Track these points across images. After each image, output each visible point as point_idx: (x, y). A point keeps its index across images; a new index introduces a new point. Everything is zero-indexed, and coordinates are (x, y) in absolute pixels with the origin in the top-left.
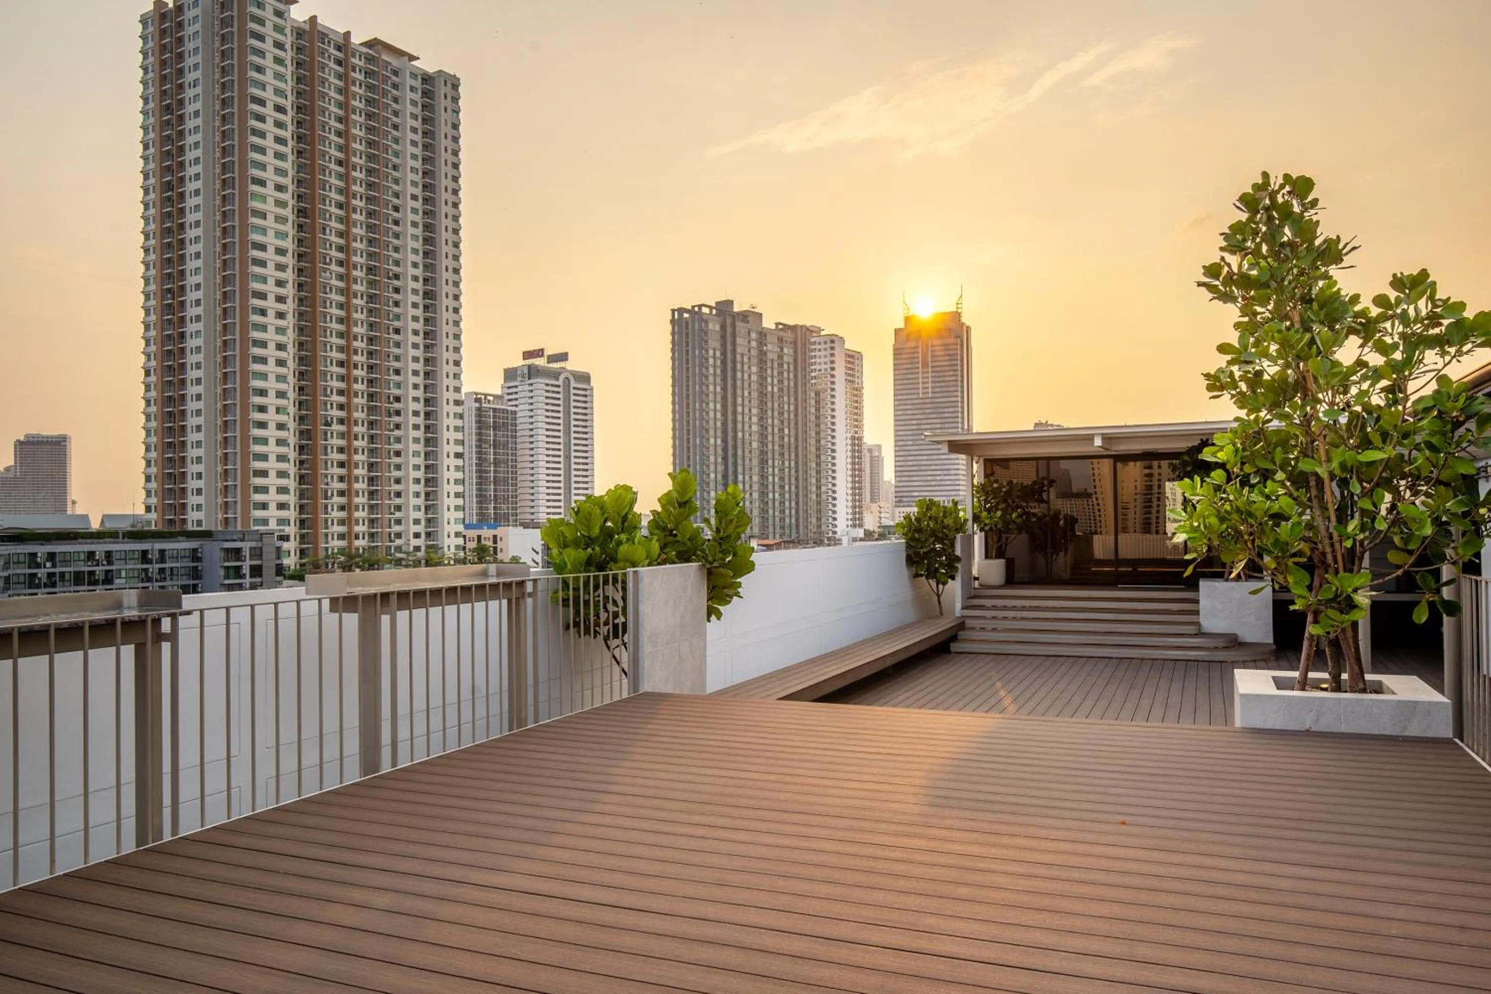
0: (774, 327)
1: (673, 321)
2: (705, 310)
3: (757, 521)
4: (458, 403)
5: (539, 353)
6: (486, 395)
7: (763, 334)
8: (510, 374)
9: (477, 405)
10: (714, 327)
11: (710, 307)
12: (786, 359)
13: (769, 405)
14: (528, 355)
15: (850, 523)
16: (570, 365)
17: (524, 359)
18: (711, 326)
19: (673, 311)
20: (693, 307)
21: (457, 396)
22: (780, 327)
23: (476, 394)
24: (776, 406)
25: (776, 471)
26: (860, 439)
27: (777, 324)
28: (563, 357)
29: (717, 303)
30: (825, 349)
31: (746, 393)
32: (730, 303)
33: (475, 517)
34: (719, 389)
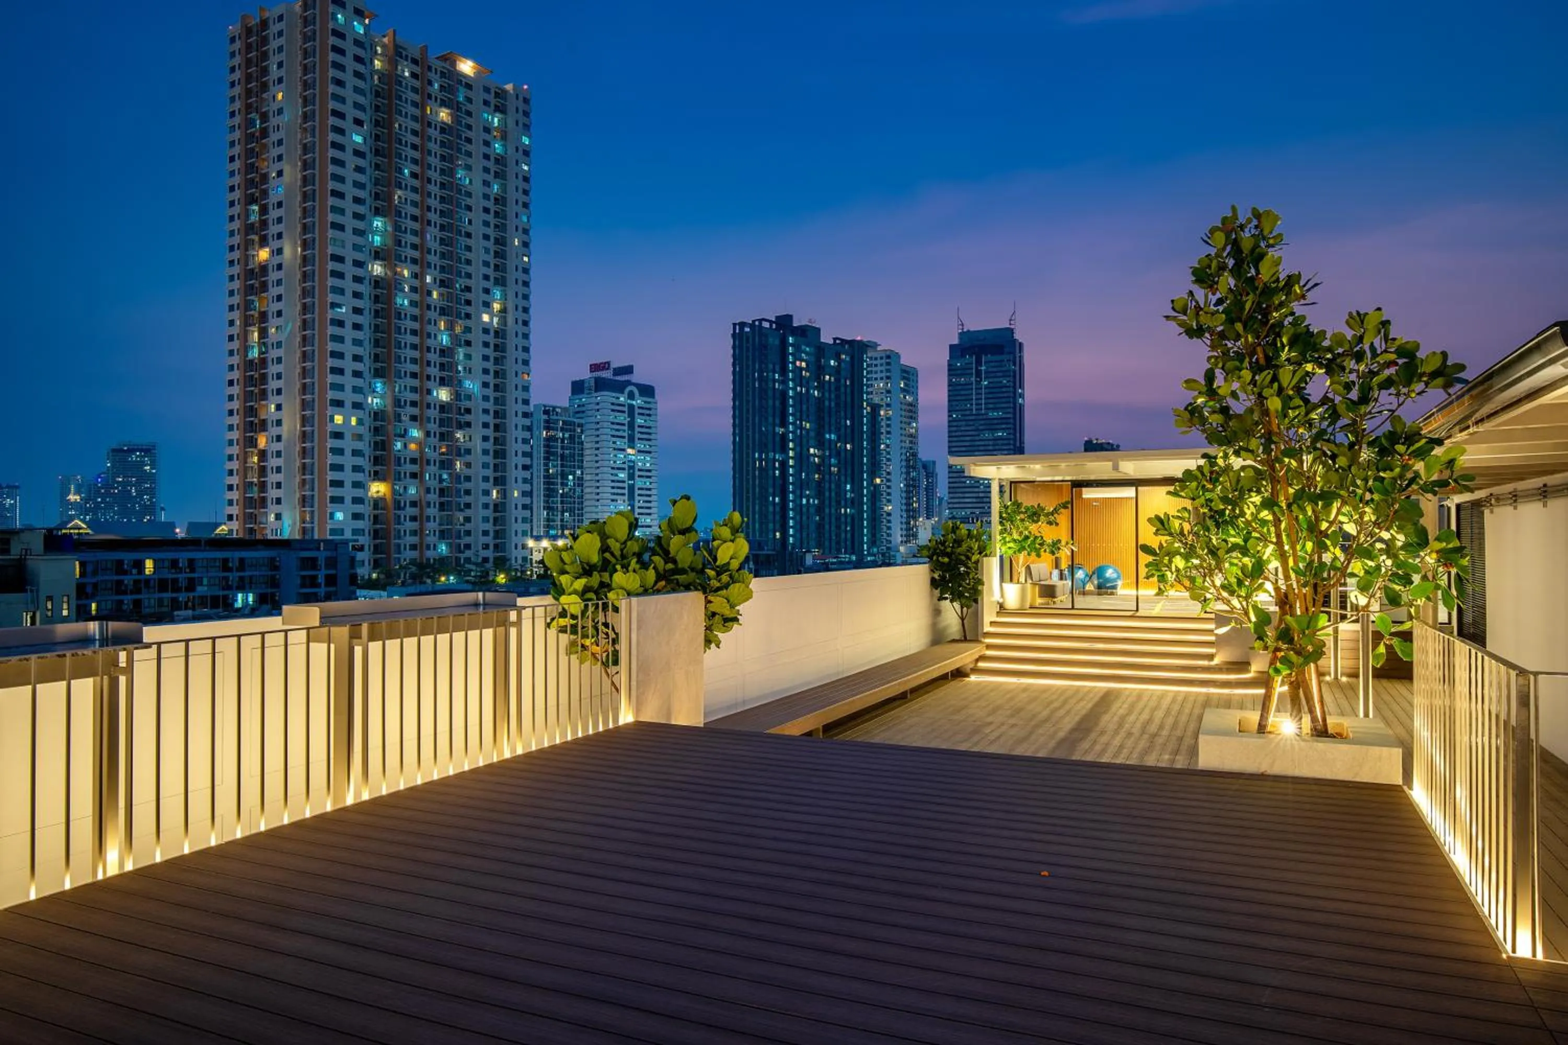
0: (831, 342)
1: (734, 335)
2: (766, 325)
3: (814, 535)
4: (526, 415)
5: (604, 366)
6: (554, 408)
7: (821, 350)
8: (578, 387)
9: (545, 417)
10: (774, 341)
11: (771, 322)
12: (843, 373)
13: (827, 419)
14: (595, 368)
15: (905, 539)
16: (636, 378)
17: (591, 372)
18: (771, 340)
19: (734, 325)
20: (754, 321)
21: (525, 408)
22: (838, 341)
23: (545, 406)
24: (833, 421)
25: (833, 486)
26: (914, 455)
27: (835, 339)
28: (629, 370)
29: (777, 317)
30: (881, 365)
31: (804, 407)
32: (789, 318)
33: (542, 529)
34: (777, 403)
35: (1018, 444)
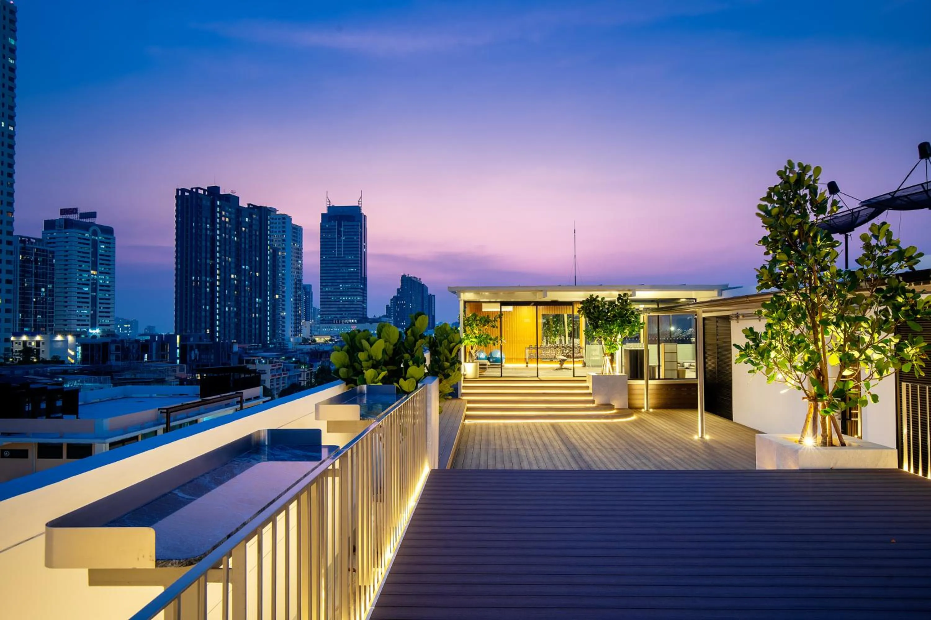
0: (246, 206)
1: (177, 197)
2: (201, 192)
3: (233, 331)
4: (9, 243)
5: (74, 211)
6: (29, 238)
7: (240, 210)
8: (50, 225)
9: (22, 245)
10: (206, 203)
11: (204, 190)
12: (254, 227)
13: (243, 256)
14: (64, 212)
15: (293, 333)
16: (98, 221)
17: (61, 214)
18: (204, 202)
19: (178, 190)
20: (192, 189)
21: (10, 238)
22: (251, 206)
23: (21, 237)
24: (247, 258)
25: (247, 299)
26: (300, 281)
27: (249, 205)
28: (93, 215)
29: (208, 187)
30: (279, 223)
31: (227, 248)
32: (217, 189)
33: (18, 327)
34: (208, 244)
35: (363, 276)
